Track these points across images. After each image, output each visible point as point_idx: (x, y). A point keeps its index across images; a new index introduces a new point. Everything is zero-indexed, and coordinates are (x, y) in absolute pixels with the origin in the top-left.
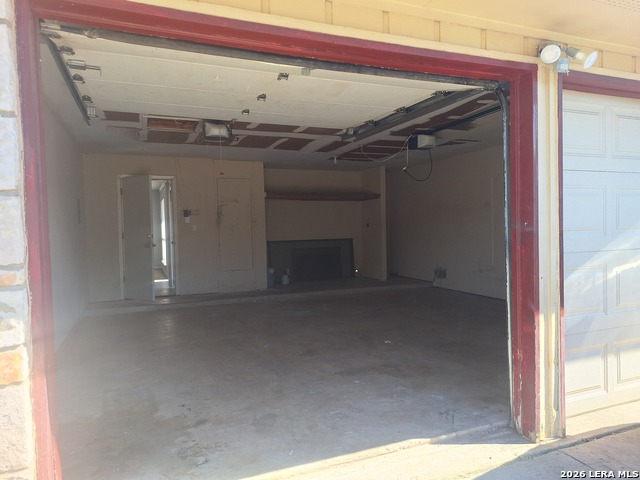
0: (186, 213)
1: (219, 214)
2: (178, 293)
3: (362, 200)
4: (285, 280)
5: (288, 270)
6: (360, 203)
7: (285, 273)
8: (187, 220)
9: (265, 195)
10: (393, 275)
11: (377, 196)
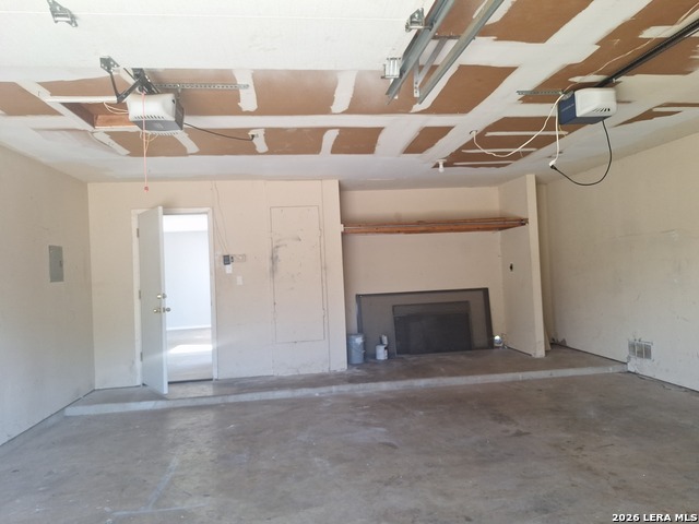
0: (227, 260)
1: (274, 259)
2: (215, 377)
3: (501, 229)
4: (382, 354)
5: (385, 339)
6: (499, 233)
7: (381, 343)
8: (229, 269)
9: (341, 228)
10: (555, 344)
11: (523, 222)
